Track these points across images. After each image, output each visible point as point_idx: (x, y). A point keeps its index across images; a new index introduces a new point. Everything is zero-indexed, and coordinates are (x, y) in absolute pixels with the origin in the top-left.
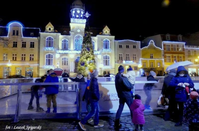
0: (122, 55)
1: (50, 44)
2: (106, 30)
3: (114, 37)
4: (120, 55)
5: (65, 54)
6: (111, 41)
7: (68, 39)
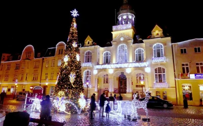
0: (187, 65)
1: (88, 59)
2: (157, 31)
3: (169, 38)
4: (183, 65)
5: (103, 69)
6: (165, 44)
7: (110, 51)
